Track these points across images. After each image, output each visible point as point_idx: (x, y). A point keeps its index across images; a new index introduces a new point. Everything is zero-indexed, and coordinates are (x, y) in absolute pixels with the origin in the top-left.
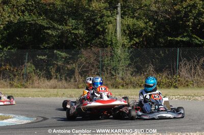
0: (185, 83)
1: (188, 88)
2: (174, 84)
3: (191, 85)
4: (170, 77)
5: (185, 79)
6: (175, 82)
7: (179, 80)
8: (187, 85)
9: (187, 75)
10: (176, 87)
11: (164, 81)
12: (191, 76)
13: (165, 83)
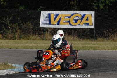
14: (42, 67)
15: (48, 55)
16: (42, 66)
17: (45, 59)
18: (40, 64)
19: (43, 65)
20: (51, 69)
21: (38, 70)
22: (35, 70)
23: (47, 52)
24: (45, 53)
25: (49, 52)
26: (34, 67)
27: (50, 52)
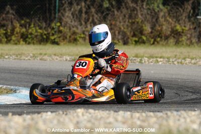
0: (70, 37)
1: (76, 44)
2: (52, 38)
3: (81, 40)
4: (44, 25)
5: (70, 29)
6: (53, 35)
7: (60, 32)
8: (75, 40)
9: (73, 23)
10: (55, 43)
11: (34, 32)
12: (81, 24)
13: (36, 36)
14: (74, 92)
15: (85, 67)
16: (74, 90)
17: (79, 76)
18: (69, 85)
19: (75, 88)
20: (94, 97)
21: (66, 99)
22: (60, 99)
23: (82, 62)
24: (77, 64)
25: (87, 62)
26: (55, 91)
27: (89, 62)
